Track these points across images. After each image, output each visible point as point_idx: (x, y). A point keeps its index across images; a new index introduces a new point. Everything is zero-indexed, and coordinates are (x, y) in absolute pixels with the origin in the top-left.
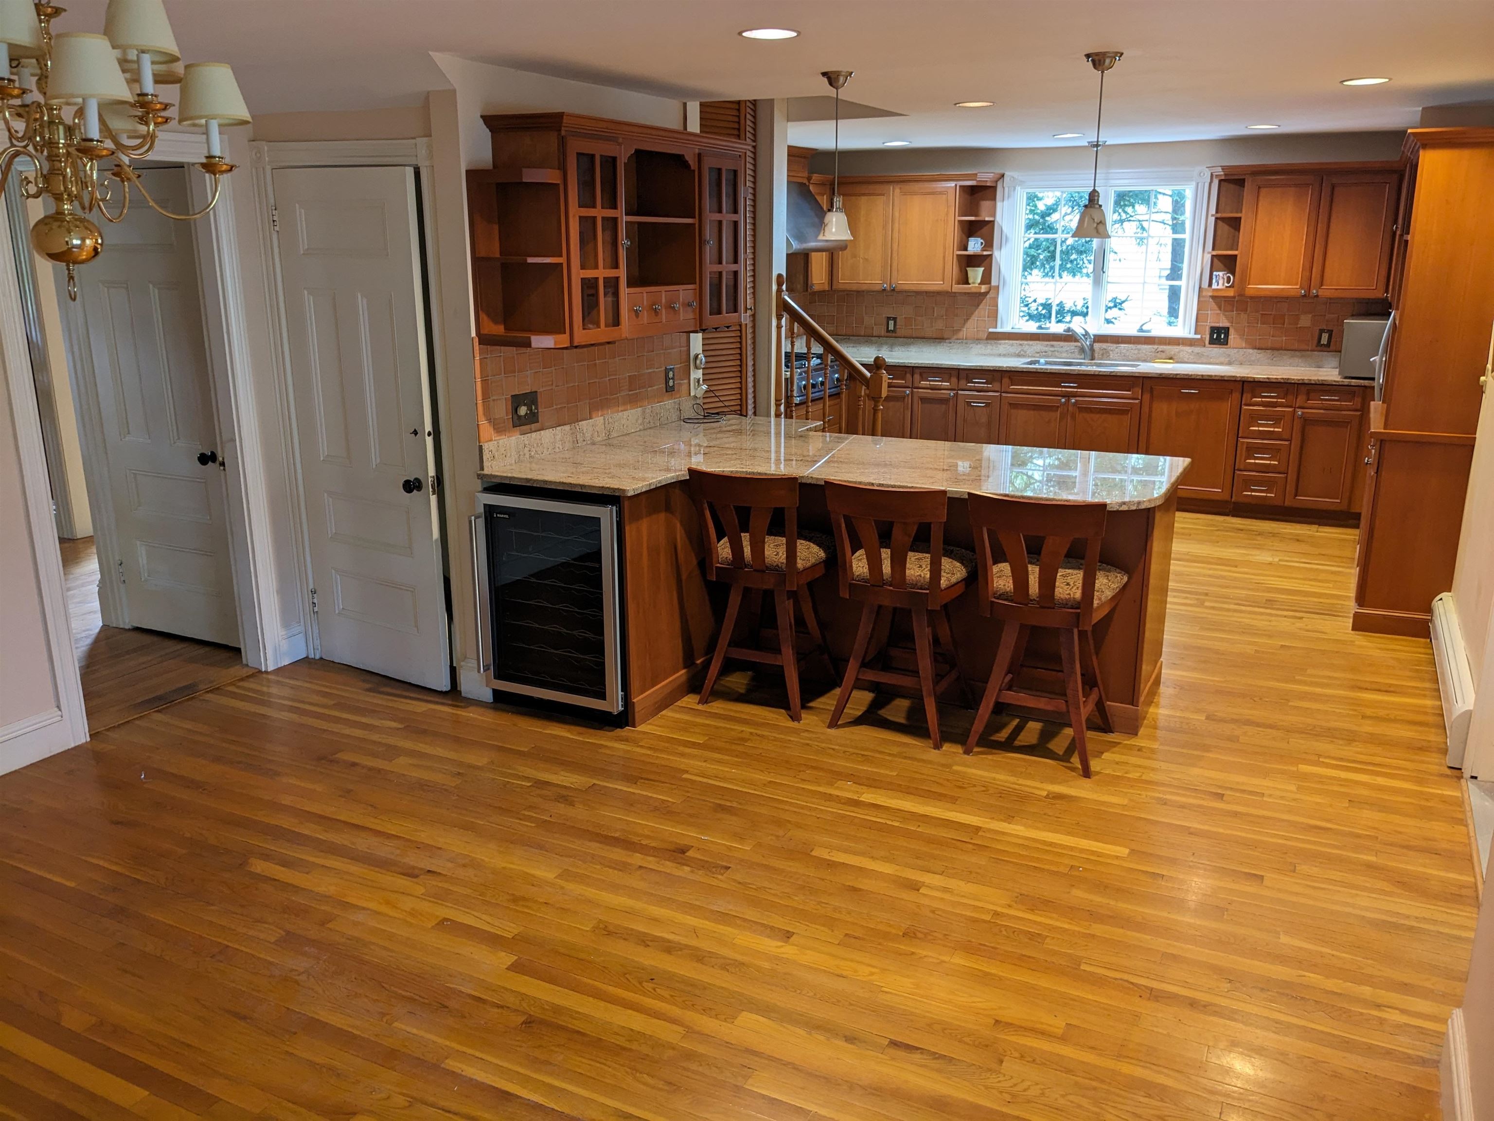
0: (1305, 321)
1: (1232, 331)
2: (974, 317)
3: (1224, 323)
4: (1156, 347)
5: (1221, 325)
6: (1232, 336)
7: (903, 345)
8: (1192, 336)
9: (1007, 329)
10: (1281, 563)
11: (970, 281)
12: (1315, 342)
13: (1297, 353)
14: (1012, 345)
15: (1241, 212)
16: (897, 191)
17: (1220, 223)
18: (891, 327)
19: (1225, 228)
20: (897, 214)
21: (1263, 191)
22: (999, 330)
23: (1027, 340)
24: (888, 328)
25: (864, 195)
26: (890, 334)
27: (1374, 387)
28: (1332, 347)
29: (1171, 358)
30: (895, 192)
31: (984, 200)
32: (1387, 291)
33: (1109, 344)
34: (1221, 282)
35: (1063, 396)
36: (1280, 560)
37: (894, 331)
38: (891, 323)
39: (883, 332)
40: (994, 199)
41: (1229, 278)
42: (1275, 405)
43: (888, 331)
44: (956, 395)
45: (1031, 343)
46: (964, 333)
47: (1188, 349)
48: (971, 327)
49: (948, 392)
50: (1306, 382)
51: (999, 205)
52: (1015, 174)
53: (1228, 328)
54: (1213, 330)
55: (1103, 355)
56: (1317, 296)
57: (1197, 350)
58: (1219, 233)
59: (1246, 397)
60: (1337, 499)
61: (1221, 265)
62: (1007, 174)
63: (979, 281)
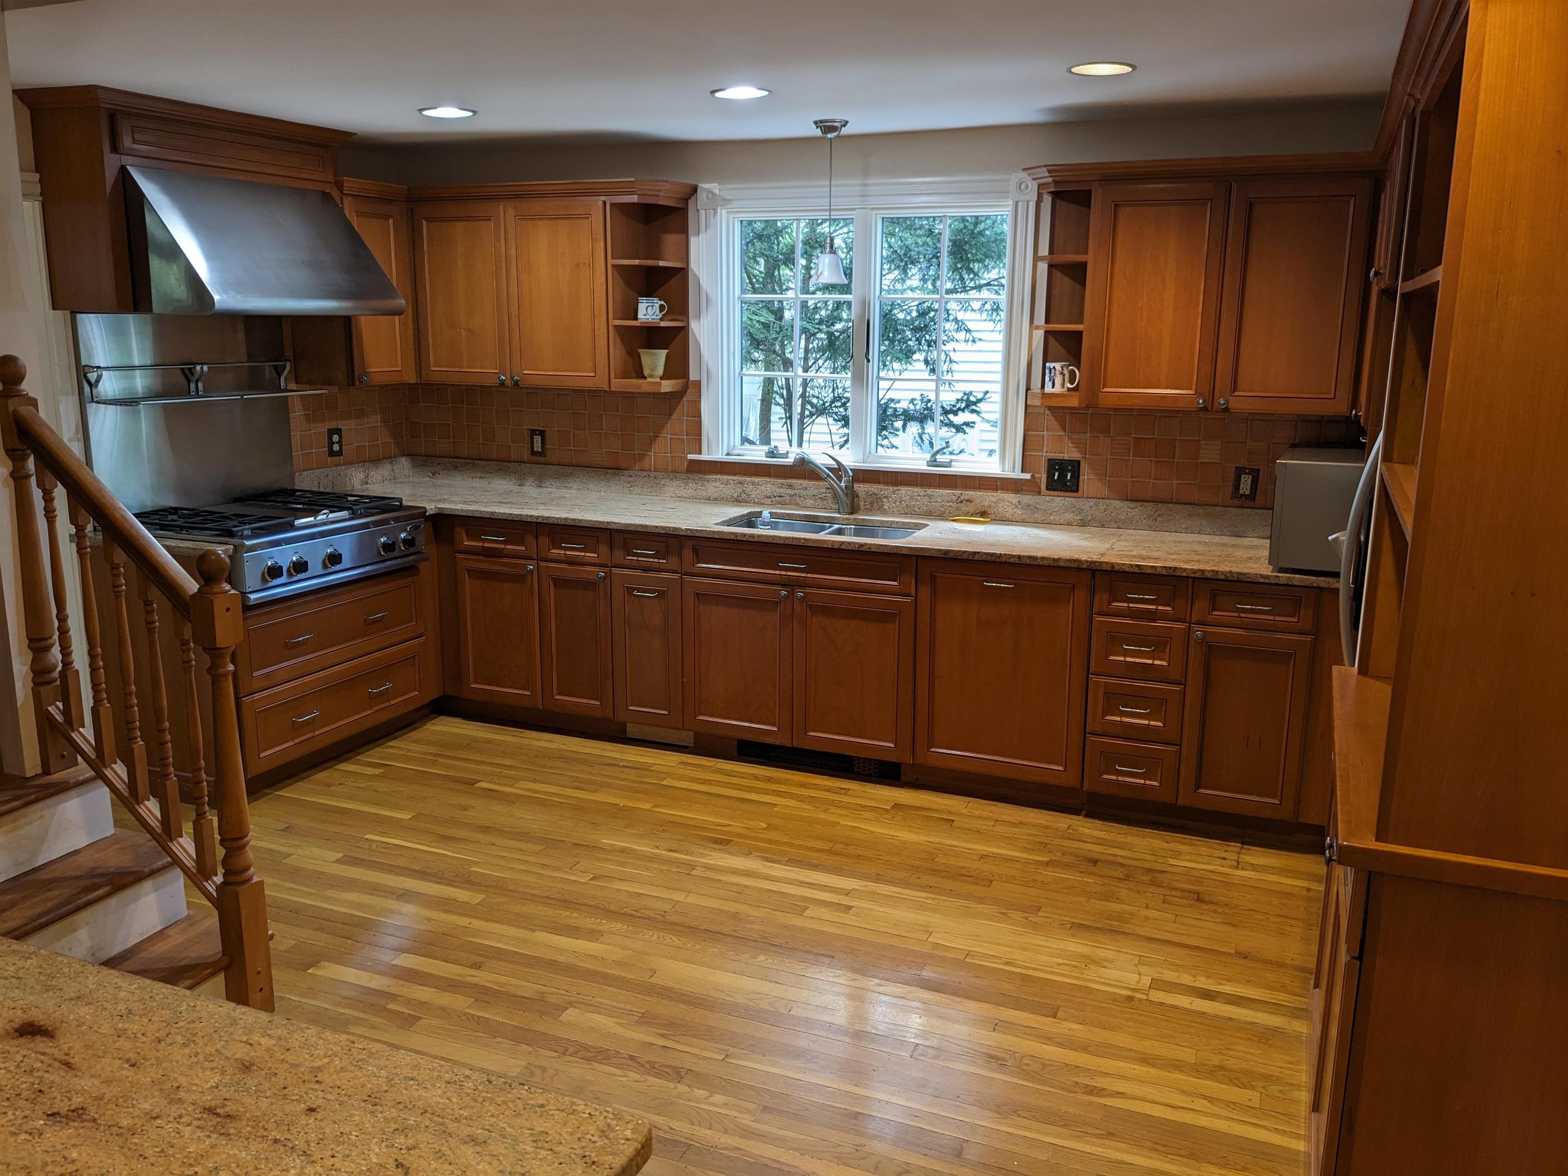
0: (1210, 452)
1: (1085, 468)
2: (666, 434)
3: (1070, 453)
4: (957, 492)
5: (1066, 456)
6: (1086, 476)
7: (559, 477)
8: (1018, 475)
9: (719, 455)
10: (1158, 996)
11: (646, 372)
12: (1229, 490)
13: (1200, 510)
14: (727, 483)
15: (1086, 253)
16: (511, 212)
17: (1057, 274)
18: (538, 447)
19: (1064, 282)
20: (513, 253)
21: (1125, 213)
22: (704, 457)
23: (750, 475)
24: (532, 448)
25: (461, 219)
26: (535, 458)
27: (1338, 590)
28: (1260, 499)
29: (983, 514)
30: (506, 213)
31: (667, 232)
32: (1355, 404)
33: (880, 486)
34: (1058, 380)
35: (784, 585)
36: (1157, 984)
37: (542, 453)
38: (537, 439)
39: (526, 455)
40: (684, 230)
41: (1072, 373)
42: (1152, 616)
43: (534, 453)
44: (609, 576)
45: (756, 480)
46: (652, 458)
47: (1012, 497)
48: (660, 452)
49: (596, 569)
50: (1209, 575)
51: (693, 240)
52: (715, 187)
53: (1079, 462)
54: (1055, 465)
55: (871, 503)
56: (1227, 410)
57: (1027, 499)
58: (1056, 292)
59: (1101, 599)
60: (1275, 797)
61: (1061, 350)
62: (704, 186)
63: (660, 371)
